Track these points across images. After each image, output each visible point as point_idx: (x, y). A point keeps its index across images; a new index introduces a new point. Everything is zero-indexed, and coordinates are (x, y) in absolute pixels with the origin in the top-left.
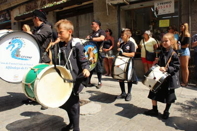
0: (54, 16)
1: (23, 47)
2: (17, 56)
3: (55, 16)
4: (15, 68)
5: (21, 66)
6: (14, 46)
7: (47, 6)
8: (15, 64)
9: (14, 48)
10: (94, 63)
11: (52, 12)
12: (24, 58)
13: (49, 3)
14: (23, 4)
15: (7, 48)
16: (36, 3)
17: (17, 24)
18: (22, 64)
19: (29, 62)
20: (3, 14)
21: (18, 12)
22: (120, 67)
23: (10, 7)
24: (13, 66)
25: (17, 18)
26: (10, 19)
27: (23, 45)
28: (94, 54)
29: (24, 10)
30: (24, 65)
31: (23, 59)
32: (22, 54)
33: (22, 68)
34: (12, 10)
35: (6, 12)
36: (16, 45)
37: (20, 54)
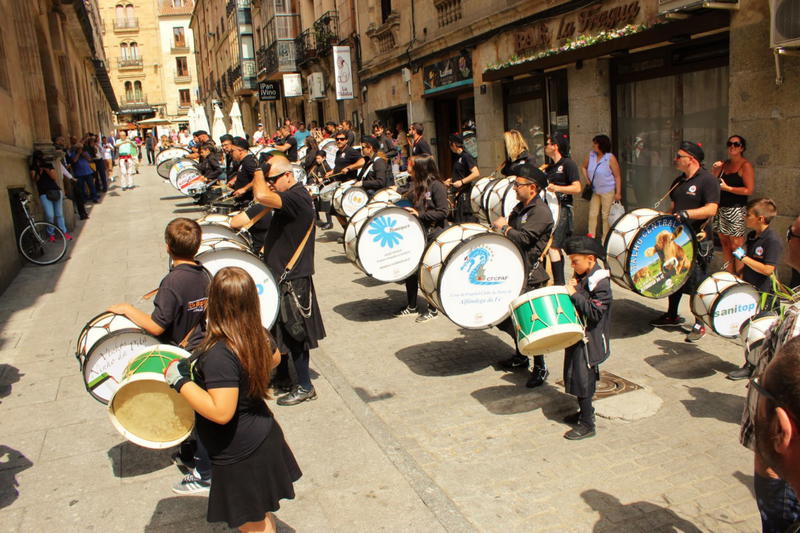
0: (601, 73)
1: (489, 262)
2: (480, 279)
3: (606, 73)
4: (477, 301)
5: (487, 297)
6: (473, 262)
7: (578, 43)
8: (476, 294)
9: (474, 266)
10: (684, 270)
11: (594, 60)
12: (493, 281)
13: (583, 31)
14: (506, 29)
15: (462, 269)
16: (544, 30)
17: (490, 92)
18: (488, 293)
19: (503, 286)
20: (452, 60)
21: (495, 53)
22: (704, 298)
23: (470, 37)
24: (474, 298)
25: (489, 75)
26: (471, 75)
27: (490, 258)
28: (679, 248)
29: (511, 50)
30: (494, 293)
31: (490, 283)
32: (487, 274)
33: (490, 300)
34: (475, 47)
35: (458, 54)
36: (477, 260)
37: (485, 274)
